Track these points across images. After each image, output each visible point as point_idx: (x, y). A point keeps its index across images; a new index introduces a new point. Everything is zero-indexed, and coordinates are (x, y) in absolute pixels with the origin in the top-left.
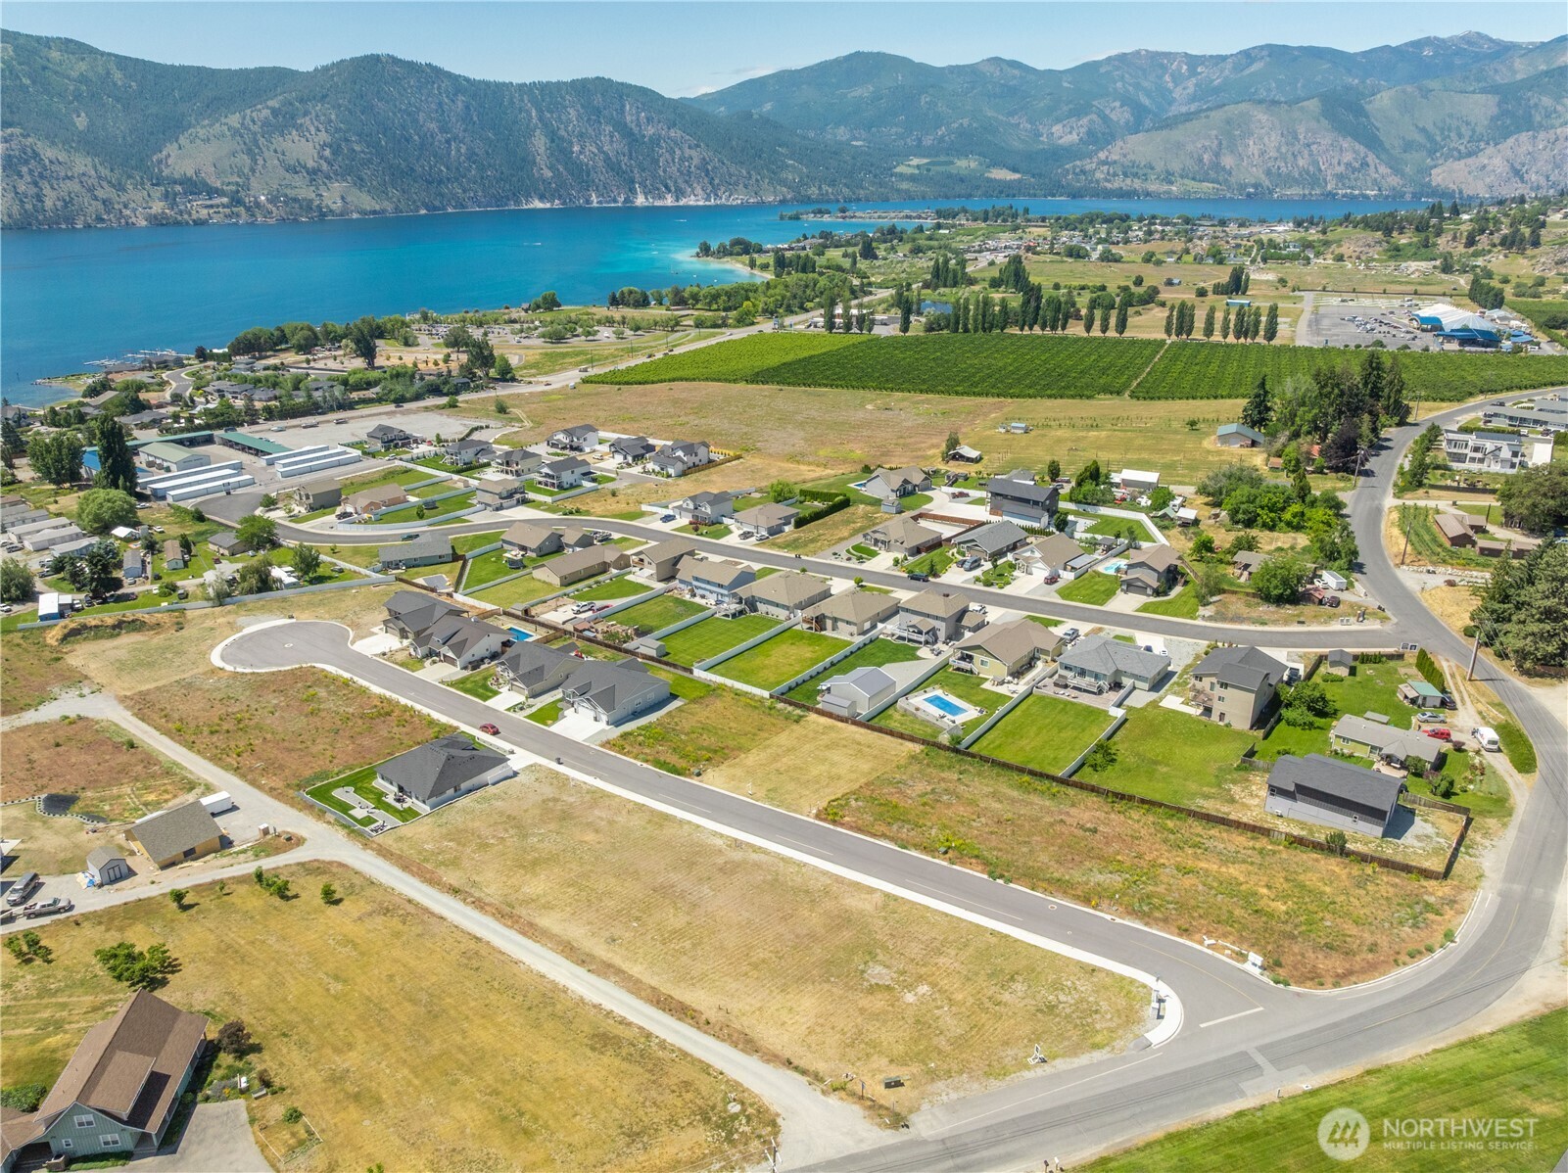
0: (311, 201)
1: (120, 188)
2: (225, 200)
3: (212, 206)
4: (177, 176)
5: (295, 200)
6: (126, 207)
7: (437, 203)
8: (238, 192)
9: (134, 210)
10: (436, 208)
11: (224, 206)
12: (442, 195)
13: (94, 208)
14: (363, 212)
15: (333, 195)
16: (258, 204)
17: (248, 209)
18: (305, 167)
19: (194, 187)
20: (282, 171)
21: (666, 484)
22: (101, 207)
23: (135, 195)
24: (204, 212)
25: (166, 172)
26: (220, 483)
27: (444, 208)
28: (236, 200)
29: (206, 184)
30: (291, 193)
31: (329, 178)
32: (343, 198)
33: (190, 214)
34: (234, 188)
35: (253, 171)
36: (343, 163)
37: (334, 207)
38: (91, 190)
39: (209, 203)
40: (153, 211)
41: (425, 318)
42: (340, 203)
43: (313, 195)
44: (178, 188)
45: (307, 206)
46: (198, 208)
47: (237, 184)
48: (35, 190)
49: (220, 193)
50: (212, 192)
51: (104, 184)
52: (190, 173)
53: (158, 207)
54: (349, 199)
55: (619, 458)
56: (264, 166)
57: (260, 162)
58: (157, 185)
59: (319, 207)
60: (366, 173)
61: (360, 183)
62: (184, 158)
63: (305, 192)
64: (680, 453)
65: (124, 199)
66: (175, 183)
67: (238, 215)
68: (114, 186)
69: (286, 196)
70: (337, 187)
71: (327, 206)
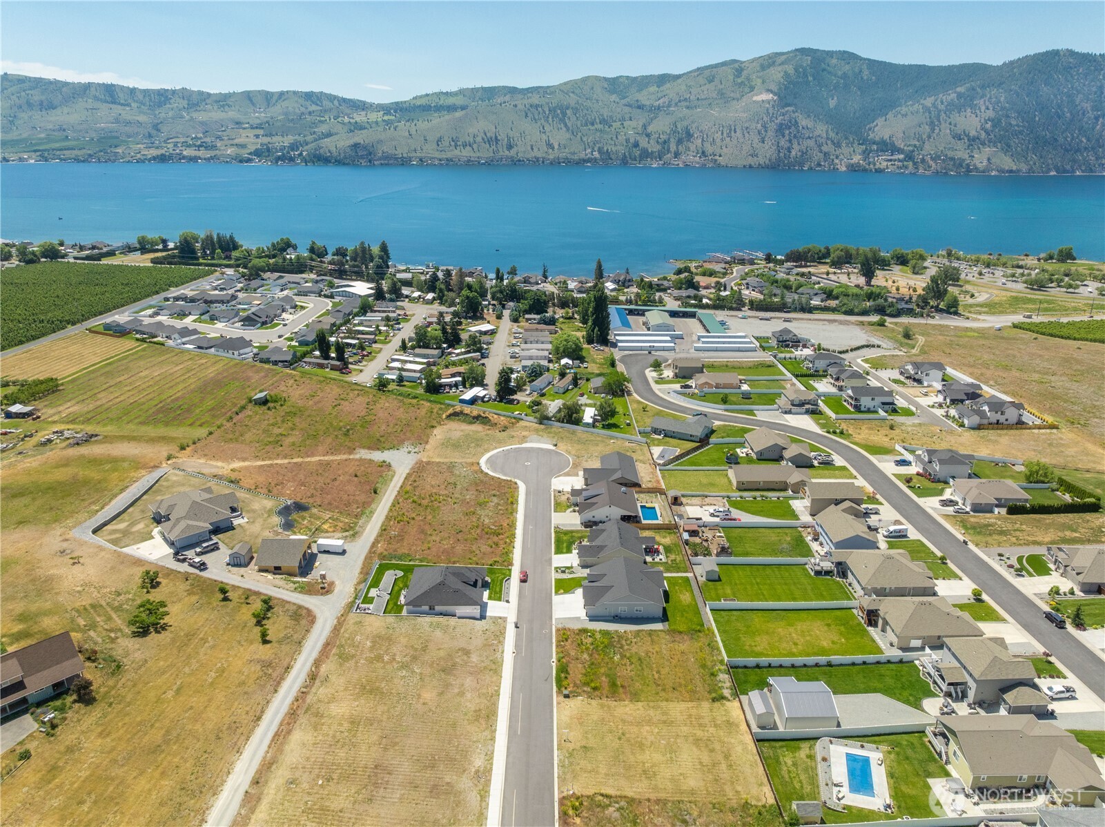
0: (964, 160)
1: (838, 145)
2: (901, 156)
3: (891, 160)
4: (877, 139)
5: (952, 159)
6: (837, 158)
7: (1068, 167)
8: (913, 151)
9: (841, 160)
10: (1065, 171)
11: (899, 160)
12: (1074, 161)
13: (818, 156)
14: (1002, 171)
15: (980, 159)
16: (923, 161)
17: (915, 163)
18: (968, 136)
19: (887, 147)
20: (950, 137)
21: (951, 432)
22: (821, 155)
23: (845, 150)
24: (885, 163)
25: (871, 136)
26: (648, 344)
27: (1073, 171)
28: (909, 157)
29: (893, 145)
30: (950, 154)
31: (983, 144)
32: (989, 159)
33: (875, 164)
34: (911, 148)
35: (929, 137)
36: (999, 134)
37: (979, 165)
38: (820, 146)
39: (889, 158)
40: (852, 162)
41: (949, 254)
42: (985, 163)
43: (967, 156)
44: (875, 147)
45: (959, 164)
46: (882, 162)
47: (915, 146)
48: (788, 145)
49: (900, 151)
50: (895, 149)
51: (829, 142)
52: (886, 137)
53: (857, 159)
54: (993, 161)
55: (940, 398)
56: (938, 134)
57: (936, 131)
58: (862, 144)
59: (968, 165)
60: (1014, 141)
61: (1007, 149)
62: (885, 128)
63: (961, 153)
64: (986, 408)
65: (837, 152)
66: (874, 143)
67: (906, 167)
68: (834, 144)
69: (946, 156)
70: (987, 150)
71: (975, 165)
